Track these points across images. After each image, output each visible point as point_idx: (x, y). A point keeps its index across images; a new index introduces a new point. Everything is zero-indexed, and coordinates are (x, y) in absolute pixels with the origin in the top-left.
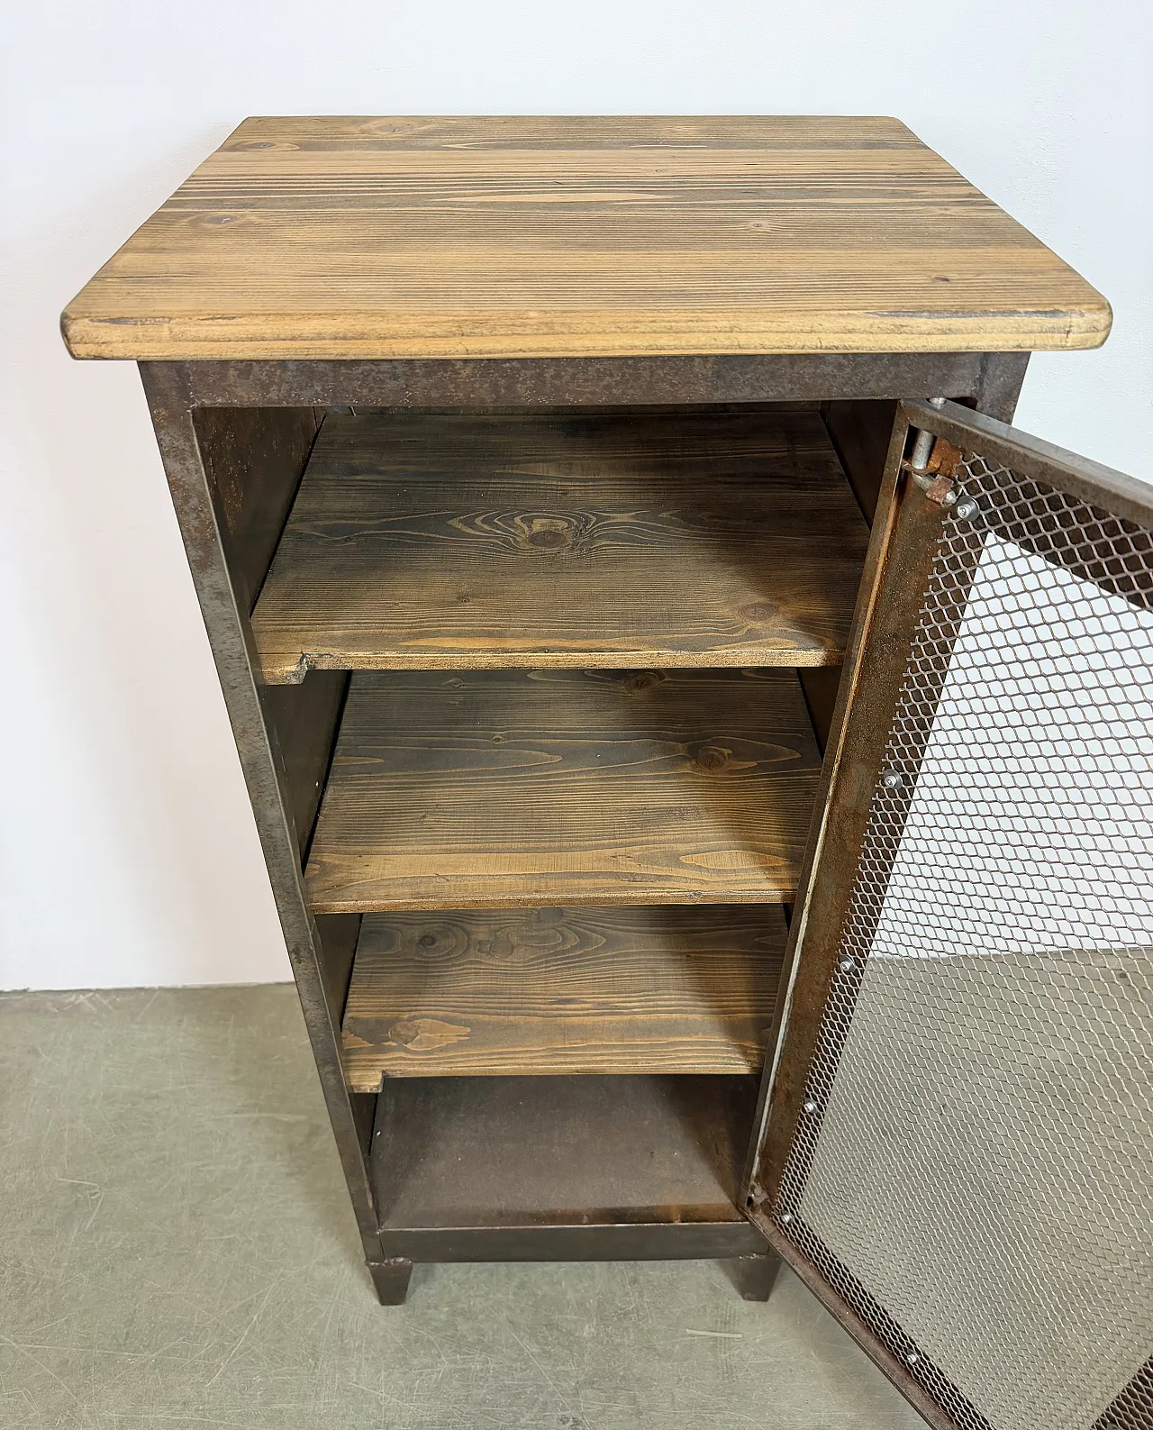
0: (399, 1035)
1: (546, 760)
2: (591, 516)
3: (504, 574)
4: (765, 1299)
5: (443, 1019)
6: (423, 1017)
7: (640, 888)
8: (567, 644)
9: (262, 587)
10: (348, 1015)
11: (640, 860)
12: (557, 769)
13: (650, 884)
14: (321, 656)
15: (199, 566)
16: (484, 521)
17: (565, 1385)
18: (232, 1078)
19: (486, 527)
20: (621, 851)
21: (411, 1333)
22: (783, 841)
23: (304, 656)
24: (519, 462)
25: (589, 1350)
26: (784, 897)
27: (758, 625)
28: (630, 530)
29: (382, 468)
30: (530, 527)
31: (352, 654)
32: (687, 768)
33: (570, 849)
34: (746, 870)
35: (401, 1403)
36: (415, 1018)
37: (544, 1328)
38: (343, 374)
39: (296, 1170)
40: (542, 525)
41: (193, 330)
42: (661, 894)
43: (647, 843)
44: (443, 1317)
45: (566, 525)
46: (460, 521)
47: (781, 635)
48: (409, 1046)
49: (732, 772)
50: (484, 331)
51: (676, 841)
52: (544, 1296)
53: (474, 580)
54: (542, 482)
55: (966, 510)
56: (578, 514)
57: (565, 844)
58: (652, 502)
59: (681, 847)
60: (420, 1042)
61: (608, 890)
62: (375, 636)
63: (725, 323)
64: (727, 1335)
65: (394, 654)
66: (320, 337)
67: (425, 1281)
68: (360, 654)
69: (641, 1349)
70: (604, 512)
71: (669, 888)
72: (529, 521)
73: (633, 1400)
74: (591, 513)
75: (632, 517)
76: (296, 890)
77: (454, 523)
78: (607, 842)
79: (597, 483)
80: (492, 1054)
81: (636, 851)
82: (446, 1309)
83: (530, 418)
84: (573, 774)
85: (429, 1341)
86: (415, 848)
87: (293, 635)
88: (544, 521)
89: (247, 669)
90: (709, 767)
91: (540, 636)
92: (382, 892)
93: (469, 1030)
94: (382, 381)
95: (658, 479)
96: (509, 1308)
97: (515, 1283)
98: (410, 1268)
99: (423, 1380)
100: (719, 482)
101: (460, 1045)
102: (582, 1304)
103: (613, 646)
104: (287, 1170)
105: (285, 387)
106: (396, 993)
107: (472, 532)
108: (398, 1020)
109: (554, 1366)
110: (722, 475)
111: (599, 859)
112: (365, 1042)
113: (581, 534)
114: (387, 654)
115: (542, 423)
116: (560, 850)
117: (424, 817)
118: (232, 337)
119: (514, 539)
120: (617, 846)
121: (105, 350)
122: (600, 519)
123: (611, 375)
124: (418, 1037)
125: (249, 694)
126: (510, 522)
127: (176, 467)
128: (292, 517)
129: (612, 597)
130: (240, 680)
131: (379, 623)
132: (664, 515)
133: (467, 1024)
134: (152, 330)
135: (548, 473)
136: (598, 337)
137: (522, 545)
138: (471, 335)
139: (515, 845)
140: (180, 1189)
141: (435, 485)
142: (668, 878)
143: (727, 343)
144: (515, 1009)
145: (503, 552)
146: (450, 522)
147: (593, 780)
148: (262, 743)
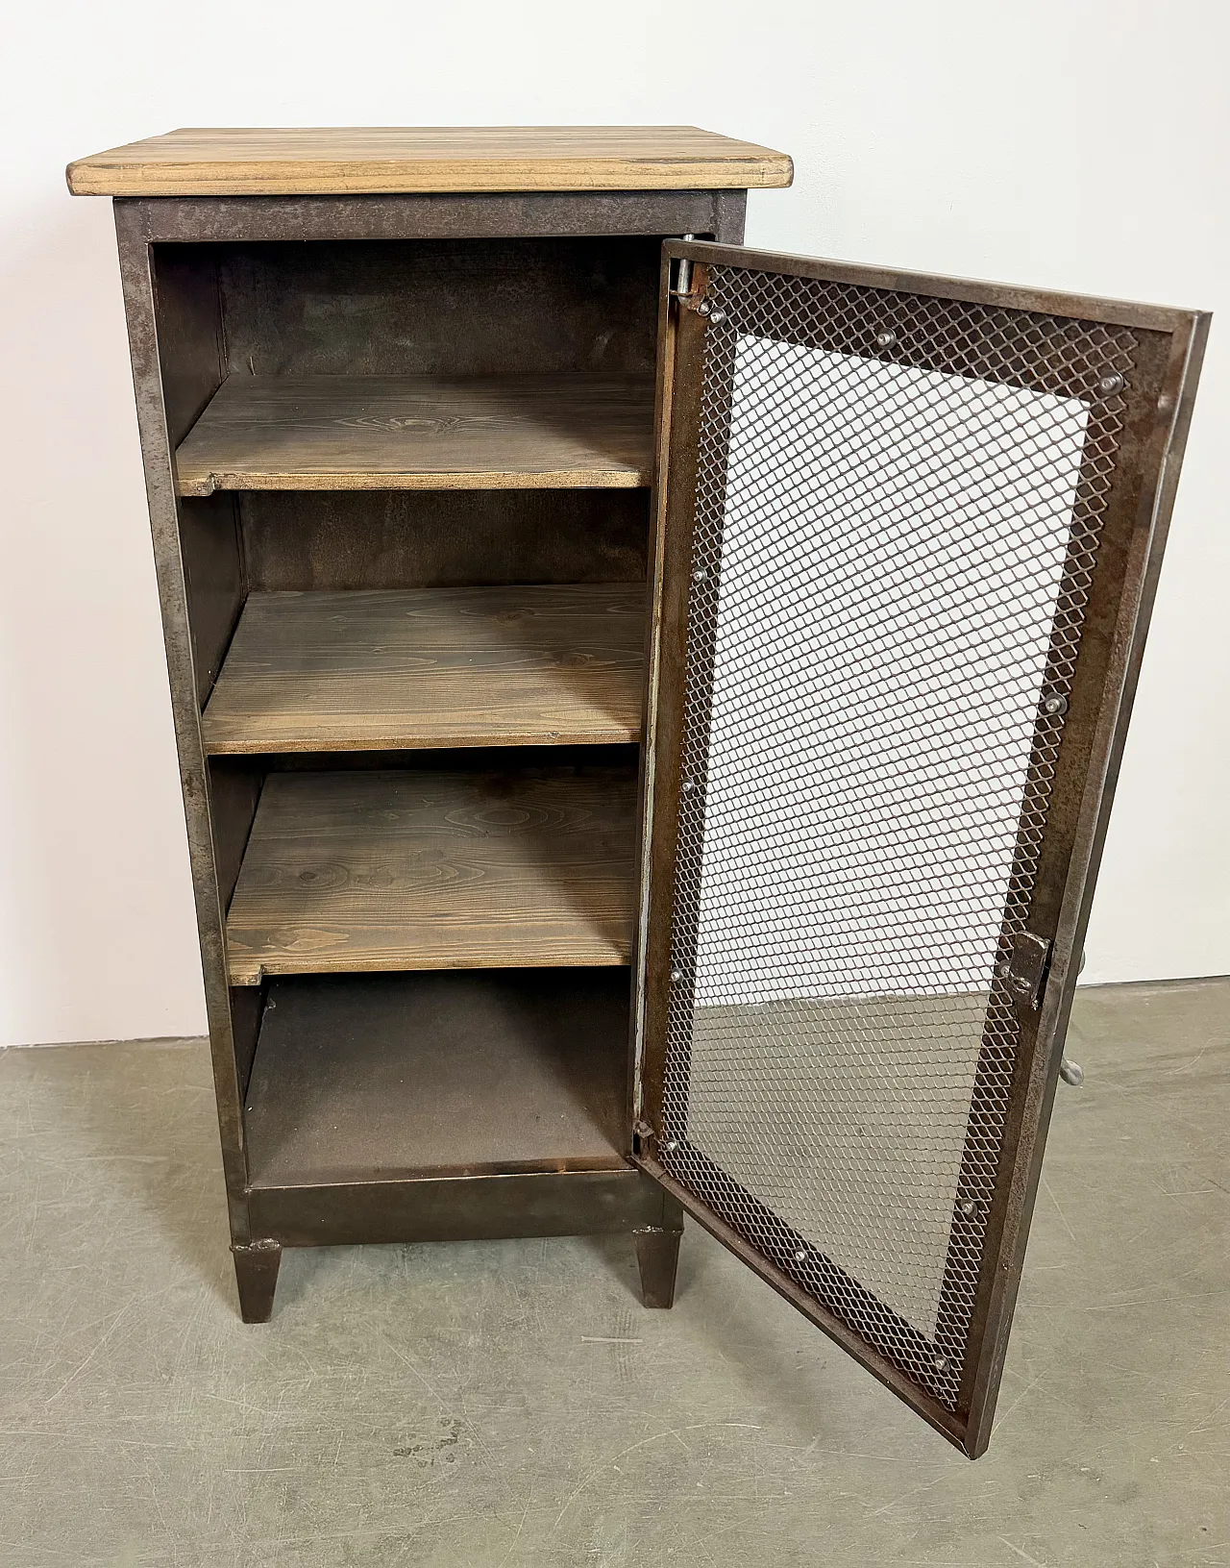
0: (277, 940)
4: (668, 1305)
6: (301, 928)
13: (513, 729)
14: (226, 476)
15: (140, 373)
17: (446, 1390)
18: (87, 1126)
21: (277, 1348)
23: (211, 475)
25: (473, 1357)
26: (633, 736)
31: (252, 474)
35: (263, 1412)
36: (294, 929)
37: (425, 1340)
38: (259, 215)
39: (154, 1205)
41: (157, 173)
44: (313, 1332)
48: (288, 947)
50: (360, 173)
52: (426, 1310)
55: (716, 317)
63: (525, 167)
64: (627, 1341)
65: (286, 475)
66: (246, 178)
67: (293, 1301)
68: (259, 474)
69: (531, 1356)
71: (530, 730)
73: (523, 1402)
76: (193, 706)
82: (316, 1325)
85: (297, 1354)
89: (168, 469)
93: (347, 936)
94: (286, 220)
96: (386, 1322)
97: (395, 1298)
98: (277, 1254)
99: (289, 1390)
101: (339, 946)
102: (467, 1317)
104: (144, 1205)
105: (217, 225)
106: (275, 912)
108: (277, 930)
109: (435, 1374)
112: (246, 945)
114: (281, 475)
118: (184, 178)
121: (96, 188)
123: (450, 215)
124: (297, 942)
125: (168, 493)
127: (131, 288)
130: (162, 480)
133: (345, 931)
134: (130, 173)
136: (437, 176)
138: (350, 175)
140: (24, 1226)
142: (530, 725)
143: (528, 181)
144: (393, 921)
148: (175, 544)
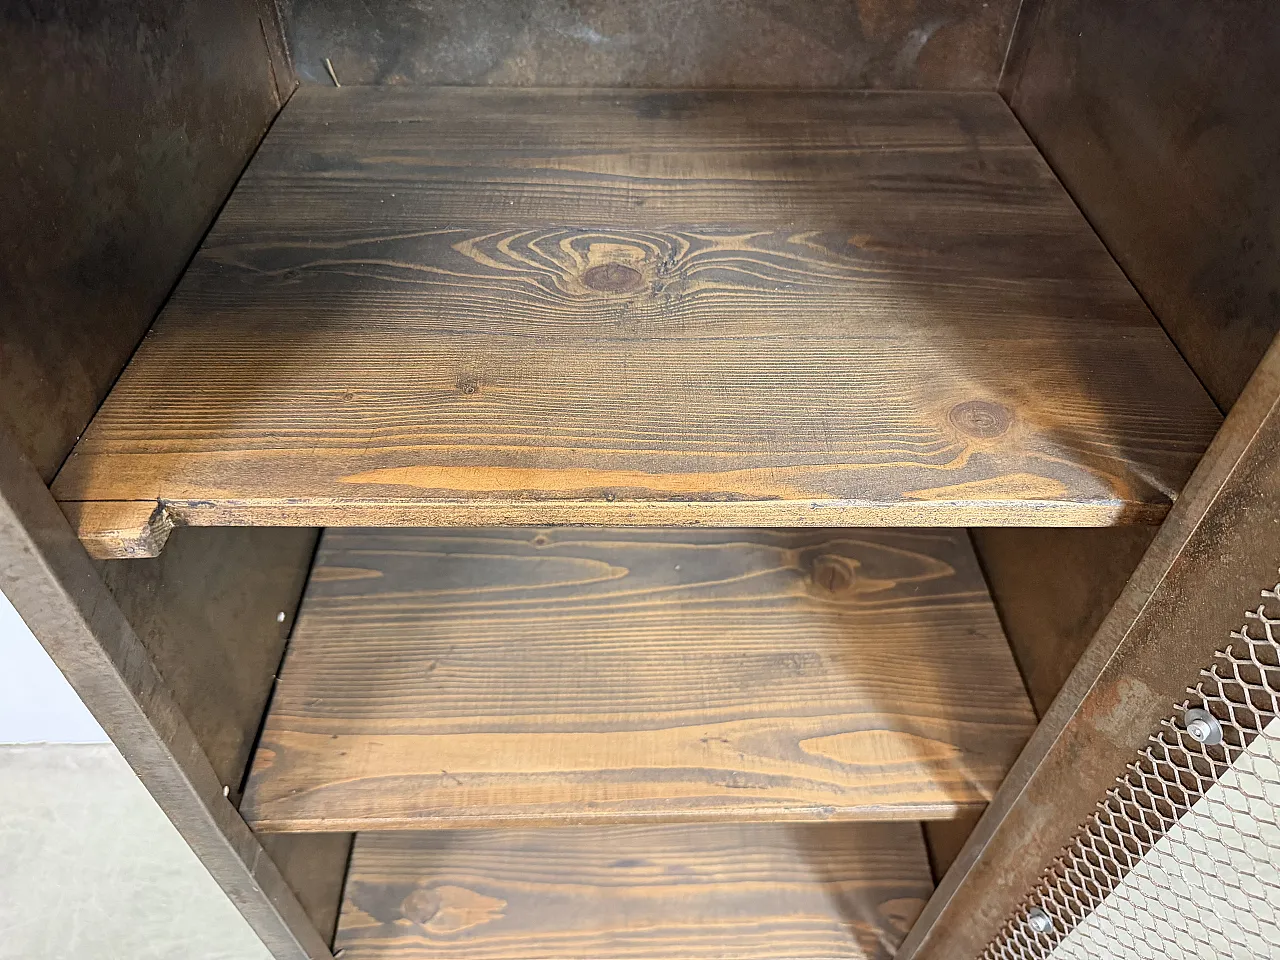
0: (414, 909)
1: (606, 574)
2: (680, 239)
3: (540, 340)
5: (473, 888)
6: (446, 883)
7: (746, 800)
8: (648, 482)
9: (127, 363)
10: (353, 878)
11: (744, 747)
12: (619, 588)
13: (759, 793)
14: (193, 505)
16: (511, 247)
19: (515, 255)
20: (713, 730)
22: (947, 716)
23: (161, 506)
24: (569, 153)
26: (958, 813)
27: (985, 446)
28: (743, 265)
29: (365, 161)
30: (584, 257)
31: (249, 502)
32: (799, 589)
33: (641, 726)
34: (898, 768)
36: (436, 885)
40: (605, 254)
42: (775, 811)
43: (751, 715)
45: (642, 254)
46: (475, 245)
47: (1030, 467)
48: (429, 927)
49: (863, 596)
51: (792, 713)
53: (489, 352)
54: (604, 184)
56: (661, 236)
57: (634, 717)
58: (774, 218)
59: (801, 725)
60: (441, 921)
61: (697, 803)
62: (301, 465)
65: (326, 502)
68: (265, 502)
70: (702, 233)
71: (788, 800)
72: (583, 246)
74: (678, 235)
75: (747, 242)
77: (465, 248)
78: (692, 713)
79: (688, 187)
80: (535, 941)
81: (736, 730)
83: (588, 91)
84: (643, 597)
86: (416, 722)
87: (154, 460)
88: (609, 247)
90: (831, 587)
91: (599, 466)
92: (362, 803)
93: (504, 904)
95: (782, 182)
100: (874, 188)
101: (493, 927)
103: (730, 489)
106: (412, 848)
107: (491, 263)
108: (414, 887)
110: (878, 178)
111: (682, 745)
112: (372, 919)
113: (666, 270)
114: (314, 502)
115: (606, 98)
116: (626, 727)
117: (432, 668)
119: (560, 278)
120: (709, 721)
122: (695, 245)
124: (439, 914)
126: (554, 249)
128: (211, 237)
129: (723, 387)
130: (21, 567)
131: (310, 435)
132: (796, 239)
133: (500, 894)
135: (614, 171)
137: (571, 289)
139: (562, 719)
141: (441, 186)
142: (784, 781)
145: (539, 300)
146: (458, 247)
147: (672, 607)
